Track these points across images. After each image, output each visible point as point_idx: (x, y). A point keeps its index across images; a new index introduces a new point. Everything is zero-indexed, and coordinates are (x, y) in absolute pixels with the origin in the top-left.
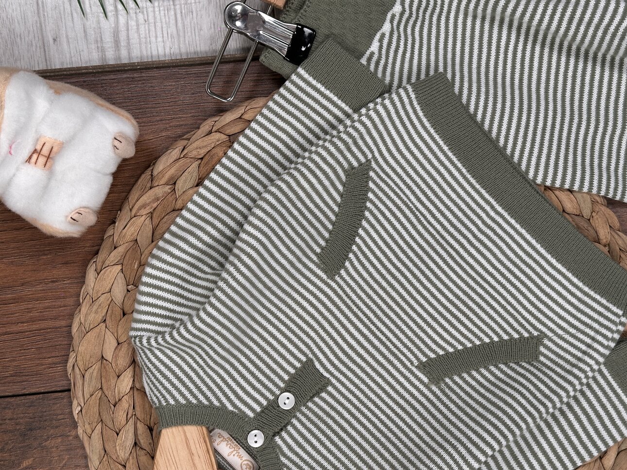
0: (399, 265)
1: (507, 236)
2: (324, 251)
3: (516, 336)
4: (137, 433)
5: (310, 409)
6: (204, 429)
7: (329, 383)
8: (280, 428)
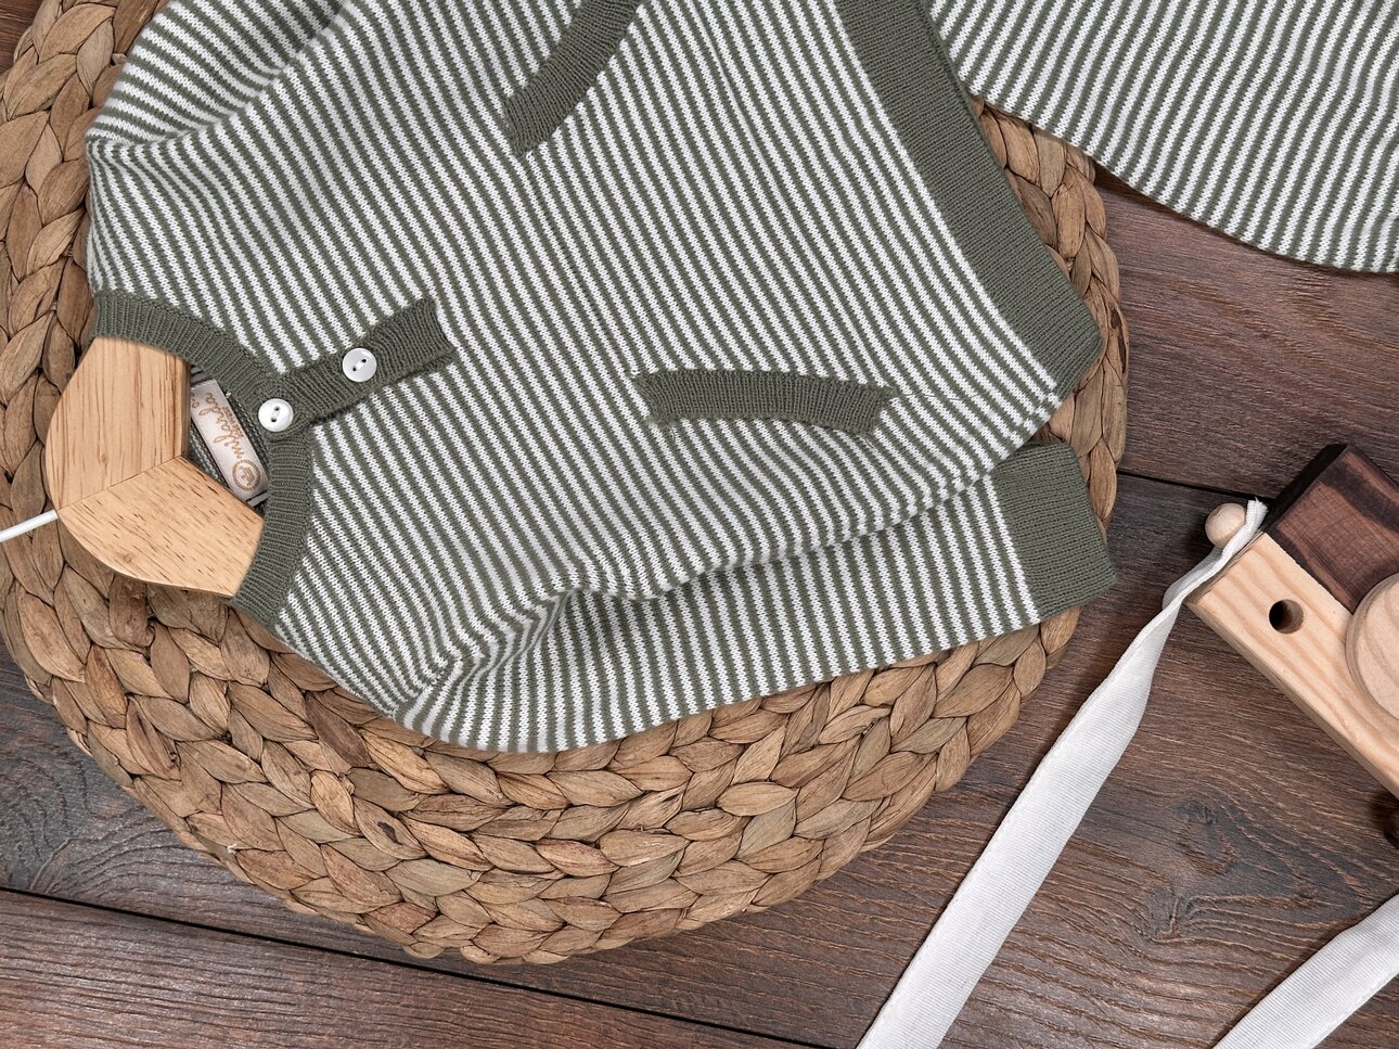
2: (519, 95)
3: (843, 376)
4: (48, 347)
5: (401, 396)
6: (179, 364)
7: (453, 356)
8: (330, 411)
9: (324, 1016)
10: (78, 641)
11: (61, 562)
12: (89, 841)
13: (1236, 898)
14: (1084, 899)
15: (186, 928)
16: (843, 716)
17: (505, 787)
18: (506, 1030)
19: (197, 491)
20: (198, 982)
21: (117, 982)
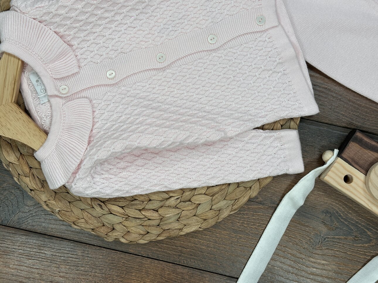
9: (86, 262)
12: (24, 212)
13: (338, 237)
14: (296, 236)
15: (49, 237)
18: (136, 267)
20: (52, 252)
21: (30, 251)
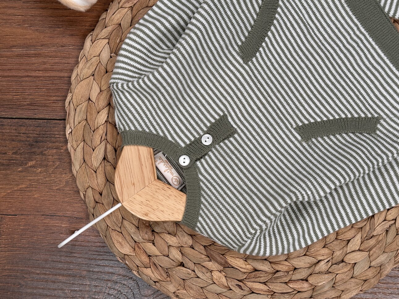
0: (292, 60)
1: (366, 49)
2: (243, 44)
3: (363, 115)
4: (106, 151)
5: (221, 147)
6: (152, 150)
7: (236, 132)
8: (201, 156)
10: (131, 242)
11: (122, 218)
16: (380, 225)
17: (274, 266)
19: (164, 189)
